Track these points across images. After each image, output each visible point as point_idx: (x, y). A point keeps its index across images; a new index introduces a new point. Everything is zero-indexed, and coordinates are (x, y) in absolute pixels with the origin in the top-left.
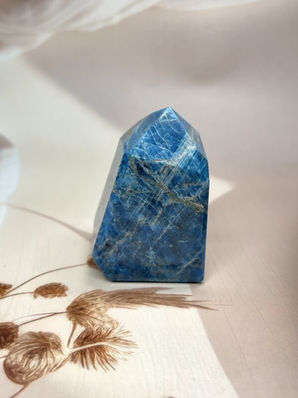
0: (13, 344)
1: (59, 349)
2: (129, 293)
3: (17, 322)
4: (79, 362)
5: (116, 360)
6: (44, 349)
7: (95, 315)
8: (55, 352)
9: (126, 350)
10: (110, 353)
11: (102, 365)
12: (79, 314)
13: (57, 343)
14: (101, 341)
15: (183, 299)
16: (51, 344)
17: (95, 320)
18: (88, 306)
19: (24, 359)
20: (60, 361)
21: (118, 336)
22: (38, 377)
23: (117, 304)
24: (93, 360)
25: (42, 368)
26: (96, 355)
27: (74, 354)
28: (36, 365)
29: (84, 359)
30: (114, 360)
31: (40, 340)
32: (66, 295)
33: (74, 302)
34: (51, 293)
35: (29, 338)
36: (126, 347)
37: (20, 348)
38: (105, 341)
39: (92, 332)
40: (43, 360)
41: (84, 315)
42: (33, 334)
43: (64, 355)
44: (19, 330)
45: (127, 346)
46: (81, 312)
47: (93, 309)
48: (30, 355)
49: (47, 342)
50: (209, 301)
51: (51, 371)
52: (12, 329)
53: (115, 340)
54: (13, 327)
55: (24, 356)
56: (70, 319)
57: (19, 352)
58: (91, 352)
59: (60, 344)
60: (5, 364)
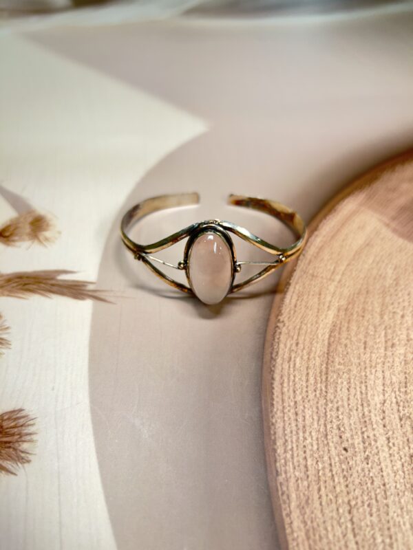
2: (27, 277)
15: (83, 288)
23: (10, 291)
50: (112, 291)
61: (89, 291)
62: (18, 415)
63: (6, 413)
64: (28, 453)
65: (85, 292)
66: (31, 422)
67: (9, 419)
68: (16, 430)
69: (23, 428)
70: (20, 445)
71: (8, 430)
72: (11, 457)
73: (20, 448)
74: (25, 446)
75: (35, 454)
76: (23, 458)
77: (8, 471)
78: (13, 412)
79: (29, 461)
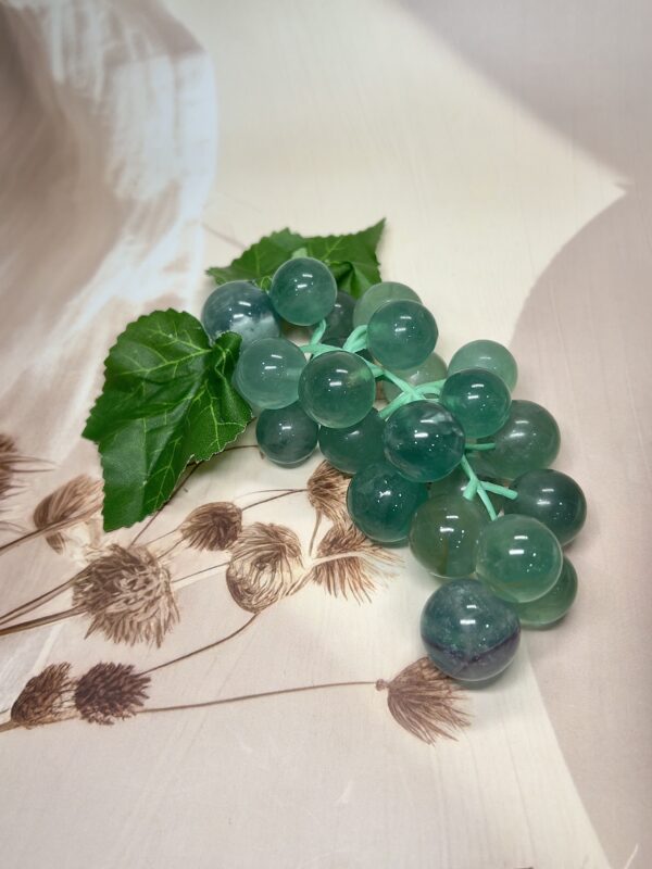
0: (236, 542)
1: (298, 558)
3: (240, 504)
4: (324, 583)
5: (373, 586)
6: (276, 556)
8: (292, 562)
9: (389, 569)
10: (367, 573)
11: (355, 592)
12: (326, 495)
13: (295, 548)
14: (355, 550)
16: (287, 548)
18: (338, 481)
19: (252, 571)
20: (299, 578)
22: (272, 601)
24: (342, 582)
25: (276, 589)
26: (347, 573)
27: (319, 568)
28: (268, 582)
29: (331, 578)
30: (370, 585)
31: (272, 540)
35: (258, 534)
36: (389, 565)
37: (247, 550)
38: (360, 551)
39: (343, 531)
40: (277, 574)
41: (333, 498)
42: (262, 528)
43: (305, 569)
44: (243, 518)
46: (328, 491)
48: (260, 563)
49: (282, 544)
51: (288, 594)
52: (233, 515)
54: (234, 511)
55: (252, 564)
56: (313, 503)
57: (245, 557)
58: (341, 568)
59: (299, 549)
60: (228, 577)
64: (465, 714)
67: (429, 666)
68: (442, 682)
70: (452, 703)
71: (431, 681)
72: (445, 717)
73: (453, 706)
74: (457, 704)
76: (460, 720)
77: (445, 734)
79: (468, 724)
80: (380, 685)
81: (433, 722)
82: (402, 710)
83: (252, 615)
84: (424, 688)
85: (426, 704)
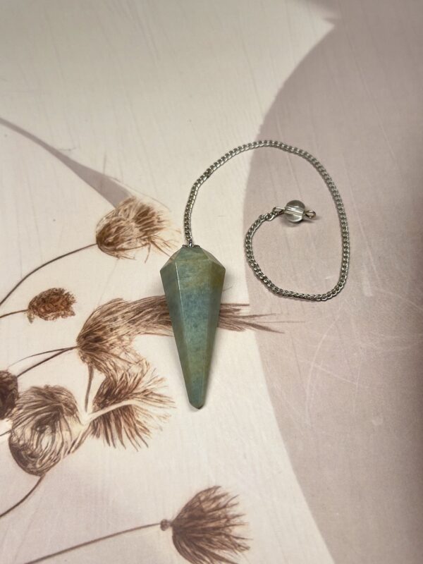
0: (15, 409)
1: (75, 415)
3: (14, 371)
4: (102, 436)
5: (148, 431)
6: (55, 415)
7: (116, 351)
8: (70, 420)
9: (161, 412)
10: (141, 419)
11: (132, 438)
12: (95, 350)
13: (72, 406)
14: (128, 398)
15: (236, 313)
16: (64, 407)
17: (118, 360)
18: (105, 334)
19: (32, 435)
20: (79, 434)
21: (148, 388)
22: (55, 462)
23: (145, 326)
24: (119, 431)
25: (57, 449)
26: (123, 424)
27: (96, 422)
28: (50, 444)
29: (108, 430)
30: (146, 430)
31: (49, 402)
32: (73, 314)
33: (85, 327)
34: (52, 312)
35: (34, 399)
36: (161, 407)
37: (26, 416)
38: (133, 398)
39: (115, 382)
40: (57, 435)
41: (102, 350)
42: (37, 391)
43: (83, 425)
44: (19, 385)
45: (161, 405)
46: (97, 345)
47: (113, 339)
48: (40, 427)
49: (58, 404)
50: (272, 314)
51: (69, 452)
52: (9, 383)
53: (147, 395)
54: (10, 379)
55: (32, 429)
56: (83, 359)
57: (25, 423)
58: (117, 418)
59: (75, 407)
60: (11, 445)
61: (244, 317)
62: (216, 494)
63: (201, 493)
64: (243, 539)
65: (240, 319)
66: (234, 501)
67: (207, 499)
68: (220, 512)
69: (228, 509)
70: (231, 531)
71: (211, 514)
72: (226, 545)
73: (232, 534)
74: (236, 531)
75: (252, 539)
76: (239, 546)
78: (208, 490)
79: (247, 548)
80: (164, 525)
81: (216, 552)
82: (187, 545)
83: (37, 478)
84: (204, 521)
85: (207, 535)
